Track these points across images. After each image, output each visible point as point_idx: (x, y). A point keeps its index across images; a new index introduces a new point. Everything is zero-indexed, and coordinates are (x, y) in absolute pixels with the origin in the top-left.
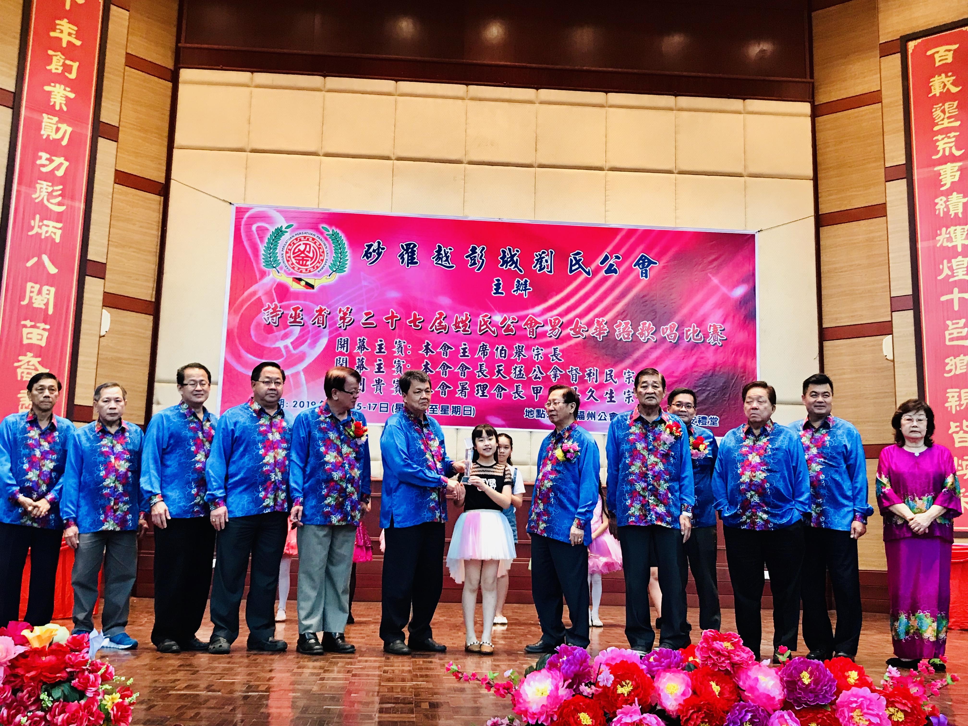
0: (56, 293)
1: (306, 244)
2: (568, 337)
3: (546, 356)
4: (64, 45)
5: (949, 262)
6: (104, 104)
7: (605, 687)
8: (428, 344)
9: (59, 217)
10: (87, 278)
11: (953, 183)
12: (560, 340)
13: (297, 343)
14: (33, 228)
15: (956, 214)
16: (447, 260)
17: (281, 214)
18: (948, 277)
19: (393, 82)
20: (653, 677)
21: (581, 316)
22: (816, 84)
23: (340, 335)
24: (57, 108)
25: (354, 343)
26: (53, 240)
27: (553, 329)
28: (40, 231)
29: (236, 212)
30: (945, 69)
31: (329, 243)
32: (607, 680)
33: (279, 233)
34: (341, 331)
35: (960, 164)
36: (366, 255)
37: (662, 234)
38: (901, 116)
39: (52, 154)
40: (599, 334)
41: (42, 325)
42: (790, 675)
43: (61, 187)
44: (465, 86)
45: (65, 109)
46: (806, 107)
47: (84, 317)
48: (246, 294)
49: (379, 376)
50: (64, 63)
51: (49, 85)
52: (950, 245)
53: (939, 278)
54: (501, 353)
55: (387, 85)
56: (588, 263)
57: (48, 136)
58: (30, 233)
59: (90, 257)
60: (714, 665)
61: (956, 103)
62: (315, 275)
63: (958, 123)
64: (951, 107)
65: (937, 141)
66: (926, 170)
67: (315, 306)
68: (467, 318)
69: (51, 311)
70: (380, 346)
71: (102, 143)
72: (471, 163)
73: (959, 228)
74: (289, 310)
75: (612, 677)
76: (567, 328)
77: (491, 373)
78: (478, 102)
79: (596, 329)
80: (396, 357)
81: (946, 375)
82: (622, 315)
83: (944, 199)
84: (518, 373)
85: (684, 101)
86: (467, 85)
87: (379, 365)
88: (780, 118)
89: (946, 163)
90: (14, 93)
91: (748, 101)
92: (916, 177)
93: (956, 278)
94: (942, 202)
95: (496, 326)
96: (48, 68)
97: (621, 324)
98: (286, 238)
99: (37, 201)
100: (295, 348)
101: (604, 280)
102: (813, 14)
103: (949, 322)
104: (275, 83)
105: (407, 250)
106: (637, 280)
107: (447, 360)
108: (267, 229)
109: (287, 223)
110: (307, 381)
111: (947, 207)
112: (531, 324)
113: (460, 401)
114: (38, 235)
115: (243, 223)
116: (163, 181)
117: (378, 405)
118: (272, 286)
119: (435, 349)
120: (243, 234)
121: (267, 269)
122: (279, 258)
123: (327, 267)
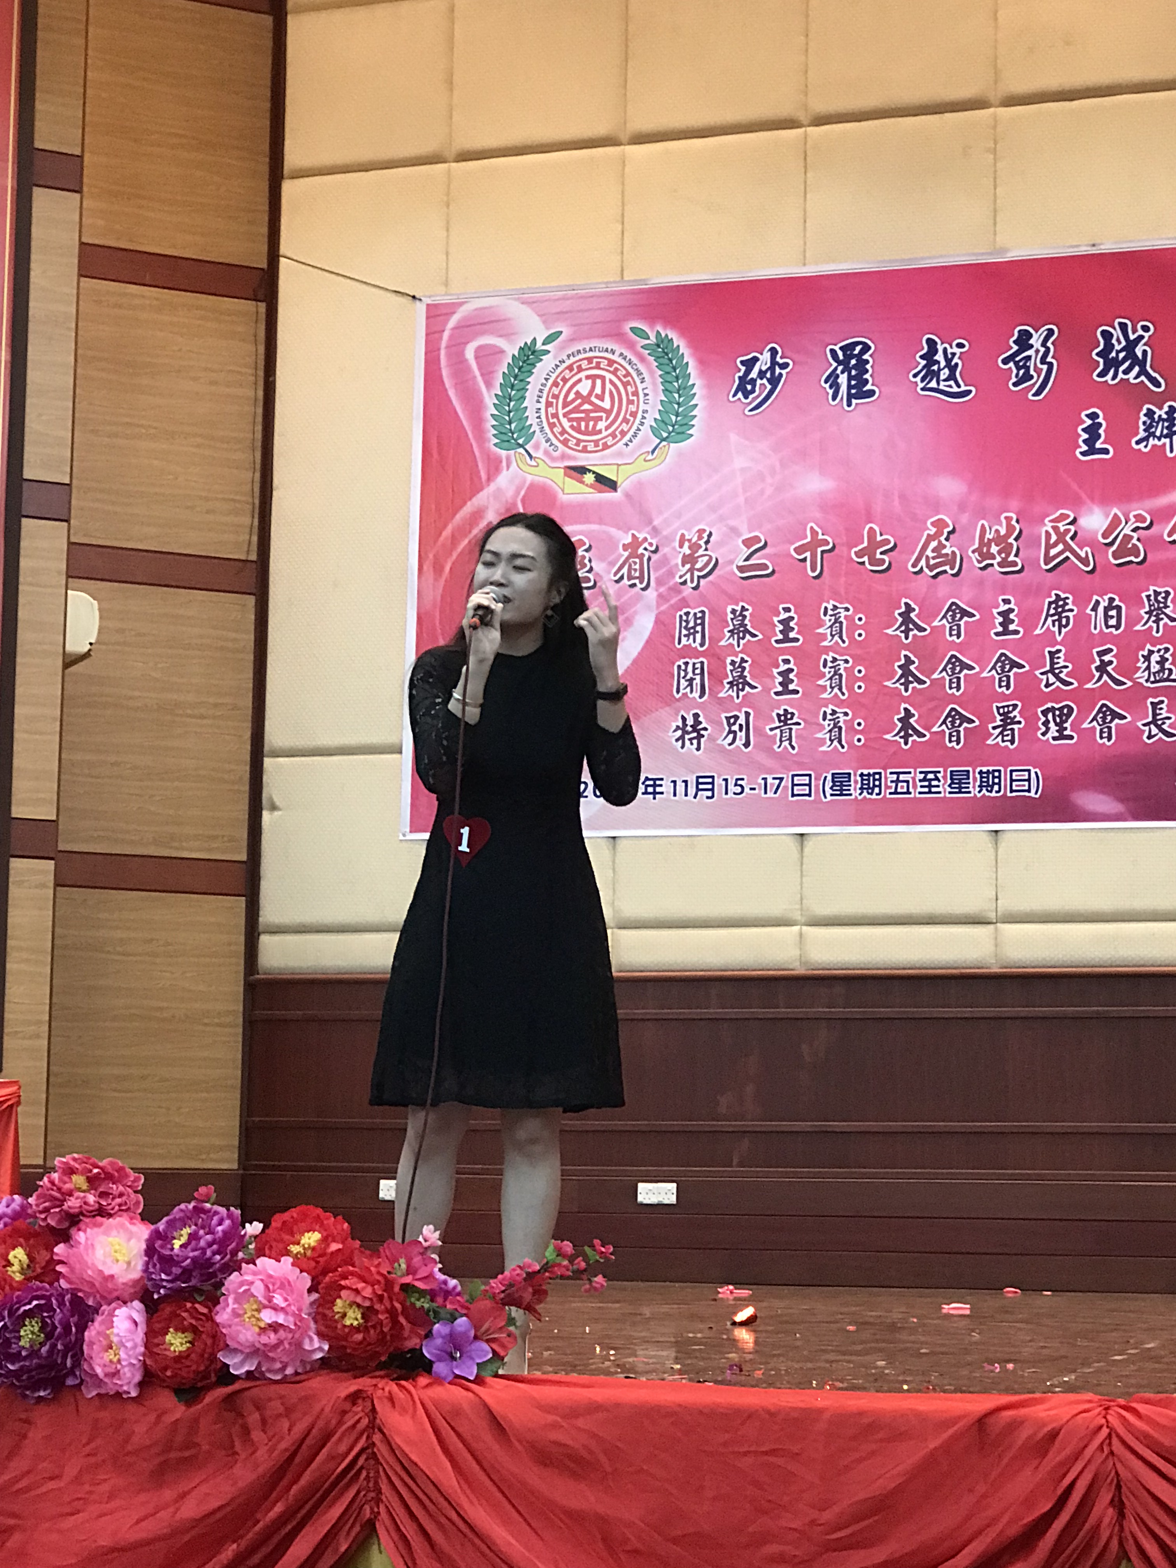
1: (593, 378)
8: (908, 607)
10: (27, 523)
16: (952, 377)
17: (533, 309)
23: (684, 603)
25: (719, 622)
29: (428, 318)
31: (648, 365)
33: (529, 356)
34: (687, 590)
36: (741, 388)
48: (460, 519)
49: (785, 703)
54: (1107, 617)
59: (28, 474)
62: (620, 454)
68: (1010, 529)
70: (785, 622)
71: (43, 200)
77: (1082, 674)
80: (827, 650)
84: (1155, 667)
87: (785, 674)
95: (1093, 543)
98: (544, 367)
105: (845, 363)
107: (962, 647)
108: (502, 352)
109: (548, 328)
113: (999, 755)
115: (444, 341)
116: (262, 261)
117: (787, 783)
118: (518, 492)
119: (929, 620)
120: (445, 373)
121: (504, 453)
122: (532, 420)
123: (646, 429)
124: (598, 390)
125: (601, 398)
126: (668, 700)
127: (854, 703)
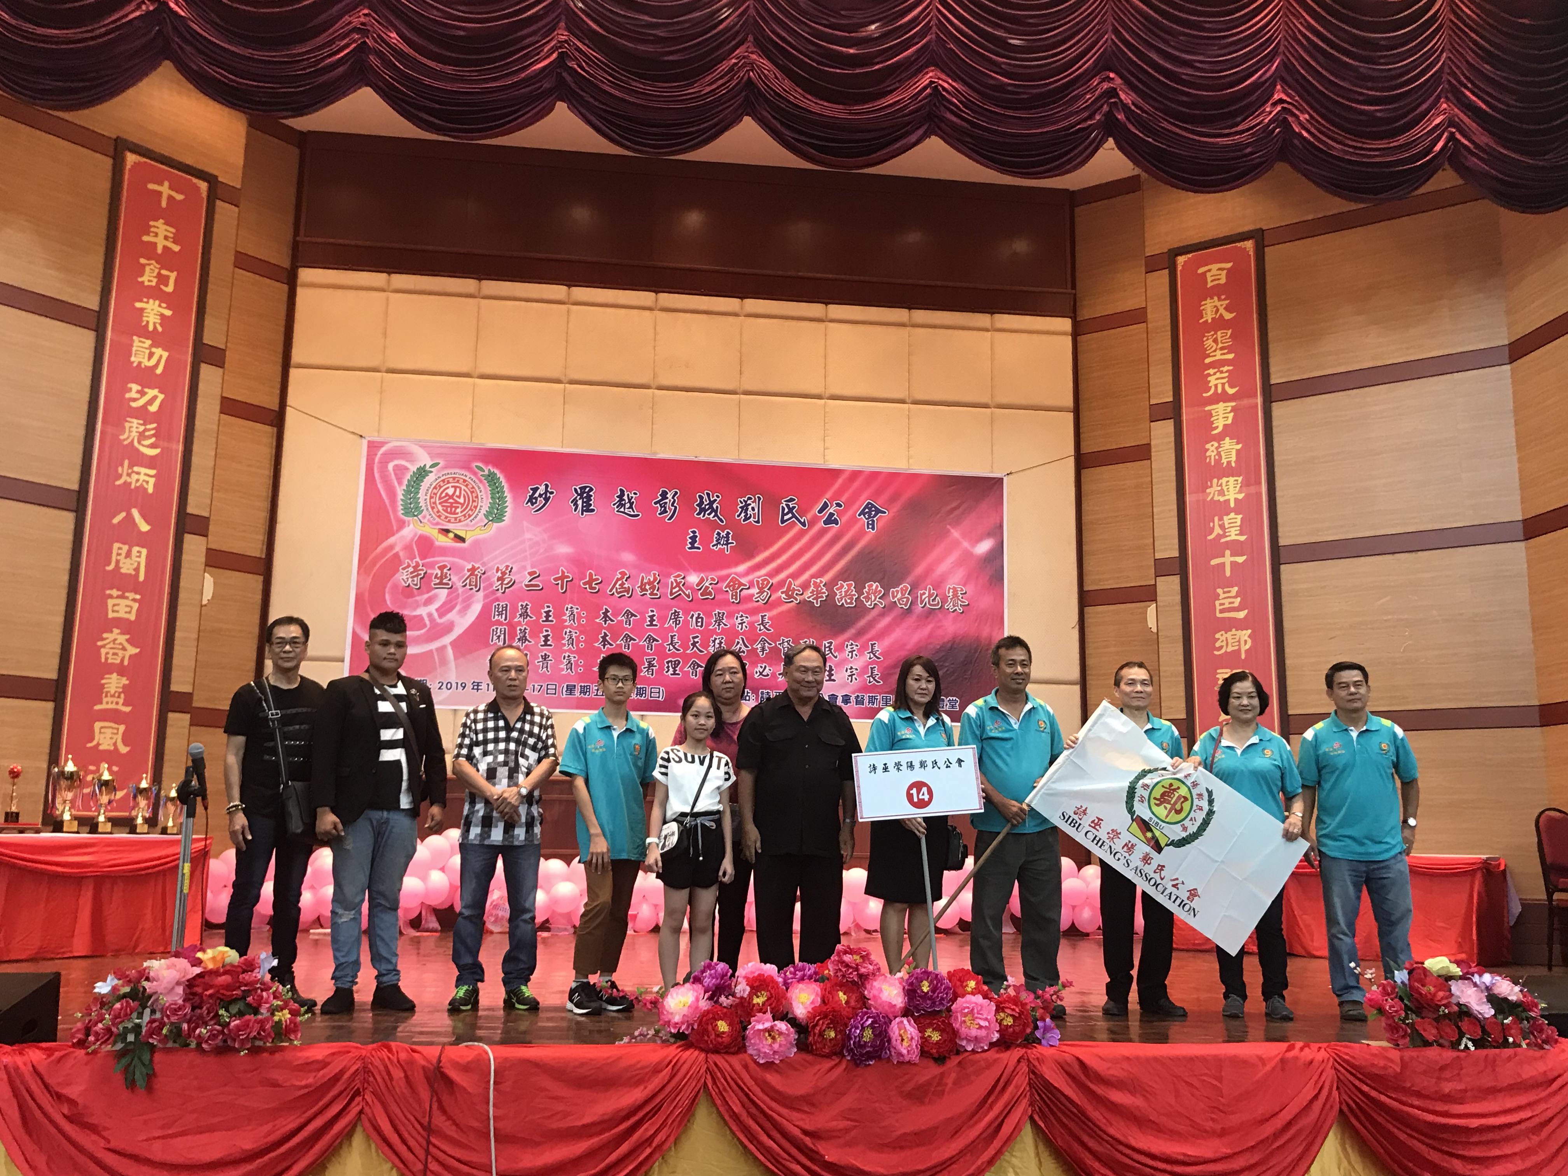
0: (147, 557)
1: (455, 487)
2: (779, 602)
3: (751, 624)
4: (160, 250)
5: (1221, 519)
6: (208, 322)
7: (742, 998)
8: (607, 611)
9: (150, 462)
10: (186, 535)
11: (1225, 425)
12: (769, 605)
13: (444, 610)
14: (120, 476)
15: (1229, 463)
16: (631, 507)
17: (425, 451)
18: (1219, 536)
19: (565, 288)
20: (787, 989)
21: (795, 576)
22: (1078, 295)
23: (497, 599)
24: (151, 328)
25: (514, 610)
26: (146, 489)
27: (761, 592)
28: (129, 480)
29: (369, 447)
30: (1217, 291)
31: (484, 485)
32: (744, 990)
33: (422, 473)
34: (499, 594)
35: (1234, 404)
36: (530, 500)
37: (893, 476)
38: (1168, 344)
39: (143, 387)
40: (817, 599)
41: (131, 595)
42: (911, 984)
43: (154, 425)
44: (653, 294)
45: (160, 329)
46: (1066, 324)
47: (183, 584)
48: (380, 549)
49: (545, 650)
50: (159, 274)
51: (141, 301)
52: (1222, 499)
53: (1210, 538)
54: (697, 622)
55: (558, 291)
56: (802, 513)
57: (140, 363)
58: (118, 483)
59: (190, 510)
60: (844, 976)
61: (1229, 332)
62: (467, 525)
63: (1231, 356)
64: (1224, 336)
65: (1209, 375)
66: (1196, 409)
67: (465, 563)
68: (655, 579)
69: (142, 578)
70: (547, 612)
71: (205, 369)
72: (660, 388)
73: (1231, 479)
74: (434, 568)
75: (748, 989)
76: (777, 590)
77: (685, 646)
78: (670, 314)
79: (813, 592)
80: (567, 627)
81: (1216, 653)
82: (843, 576)
83: (1216, 444)
84: (717, 646)
85: (921, 315)
86: (657, 292)
87: (546, 637)
88: (1035, 336)
89: (1217, 403)
90: (99, 312)
91: (997, 316)
92: (1184, 418)
93: (1228, 539)
94: (1213, 448)
95: (692, 589)
96: (140, 280)
97: (842, 586)
98: (429, 480)
99: (126, 443)
100: (441, 615)
101: (823, 532)
102: (1077, 210)
103: (1220, 591)
104: (419, 287)
105: (581, 495)
106: (862, 533)
107: (631, 630)
108: (407, 469)
110: (456, 658)
111: (1219, 454)
112: (734, 586)
113: (646, 681)
114: (127, 484)
115: (377, 460)
116: (275, 407)
117: (544, 686)
118: (412, 539)
119: (616, 616)
120: (377, 475)
121: (406, 518)
122: (422, 504)
123: (481, 515)
124: (457, 493)
125: (459, 497)
126: (487, 645)
127: (579, 652)
